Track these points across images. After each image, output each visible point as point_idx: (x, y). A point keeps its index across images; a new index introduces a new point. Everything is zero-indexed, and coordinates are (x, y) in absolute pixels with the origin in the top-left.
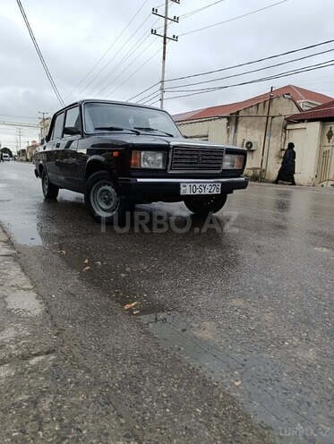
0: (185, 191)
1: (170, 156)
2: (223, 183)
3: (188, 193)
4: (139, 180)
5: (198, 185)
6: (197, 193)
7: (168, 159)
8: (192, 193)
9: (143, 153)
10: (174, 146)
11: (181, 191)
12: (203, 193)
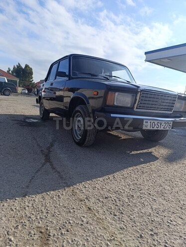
0: (146, 126)
1: (138, 98)
2: (174, 122)
3: (148, 128)
4: (112, 115)
5: (156, 122)
6: (155, 128)
7: (136, 99)
8: (151, 128)
9: (117, 94)
10: (142, 91)
11: (144, 126)
12: (159, 129)
